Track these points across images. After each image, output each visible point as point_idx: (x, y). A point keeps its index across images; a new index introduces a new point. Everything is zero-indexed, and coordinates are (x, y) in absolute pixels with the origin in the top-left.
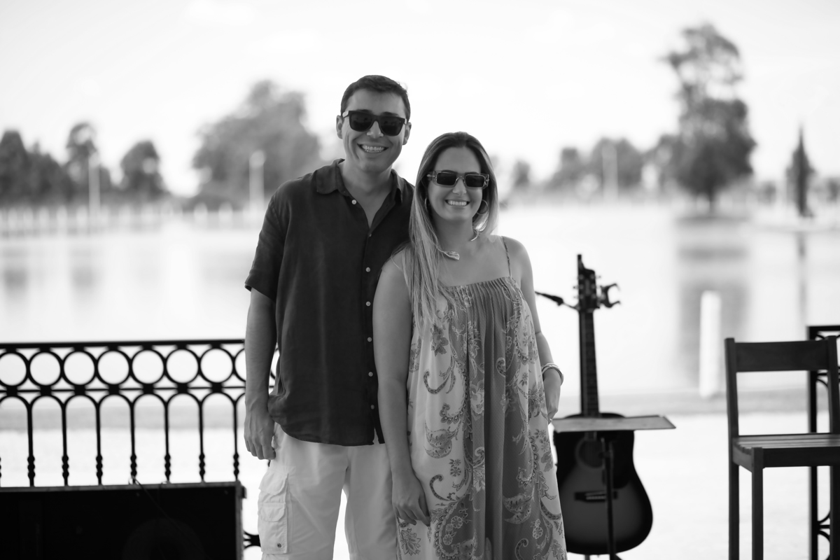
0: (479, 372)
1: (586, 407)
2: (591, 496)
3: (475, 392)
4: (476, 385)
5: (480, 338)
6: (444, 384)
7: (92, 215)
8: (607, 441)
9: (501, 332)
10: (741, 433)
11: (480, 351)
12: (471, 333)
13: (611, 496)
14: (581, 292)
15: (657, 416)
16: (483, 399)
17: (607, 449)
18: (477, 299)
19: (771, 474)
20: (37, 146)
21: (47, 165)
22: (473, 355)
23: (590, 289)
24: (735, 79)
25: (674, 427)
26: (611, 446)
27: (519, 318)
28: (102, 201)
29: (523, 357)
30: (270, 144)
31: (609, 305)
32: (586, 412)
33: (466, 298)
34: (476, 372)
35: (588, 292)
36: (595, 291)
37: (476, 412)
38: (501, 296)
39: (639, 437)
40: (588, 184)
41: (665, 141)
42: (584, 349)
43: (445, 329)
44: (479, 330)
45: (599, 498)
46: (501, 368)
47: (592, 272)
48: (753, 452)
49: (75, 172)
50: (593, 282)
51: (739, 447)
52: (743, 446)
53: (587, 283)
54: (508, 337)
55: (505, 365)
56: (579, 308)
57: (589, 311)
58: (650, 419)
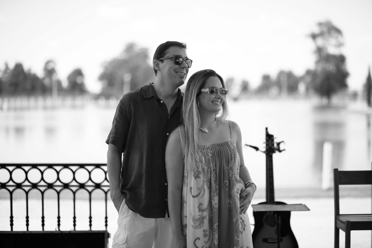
0: (216, 187)
1: (269, 199)
2: (270, 240)
3: (214, 197)
4: (215, 194)
5: (216, 171)
6: (200, 193)
7: (54, 100)
8: (278, 216)
9: (226, 168)
10: (341, 213)
11: (216, 177)
12: (212, 169)
13: (279, 241)
14: (267, 145)
15: (301, 204)
16: (218, 200)
17: (278, 219)
18: (215, 152)
19: (354, 234)
20: (30, 70)
21: (34, 79)
22: (213, 179)
23: (271, 143)
24: (340, 45)
25: (309, 210)
26: (279, 217)
27: (235, 161)
28: (59, 95)
29: (237, 180)
30: (134, 70)
31: (280, 151)
32: (268, 201)
33: (210, 152)
34: (214, 187)
35: (270, 145)
36: (273, 145)
37: (215, 206)
38: (227, 151)
39: (293, 214)
40: (274, 91)
41: (308, 72)
42: (268, 172)
43: (200, 166)
44: (216, 167)
45: (274, 241)
46: (226, 186)
47: (272, 136)
48: (346, 223)
49: (47, 82)
50: (273, 140)
51: (339, 220)
52: (341, 220)
53: (270, 141)
54: (230, 171)
55: (228, 184)
56: (266, 152)
57: (271, 154)
58: (298, 206)
